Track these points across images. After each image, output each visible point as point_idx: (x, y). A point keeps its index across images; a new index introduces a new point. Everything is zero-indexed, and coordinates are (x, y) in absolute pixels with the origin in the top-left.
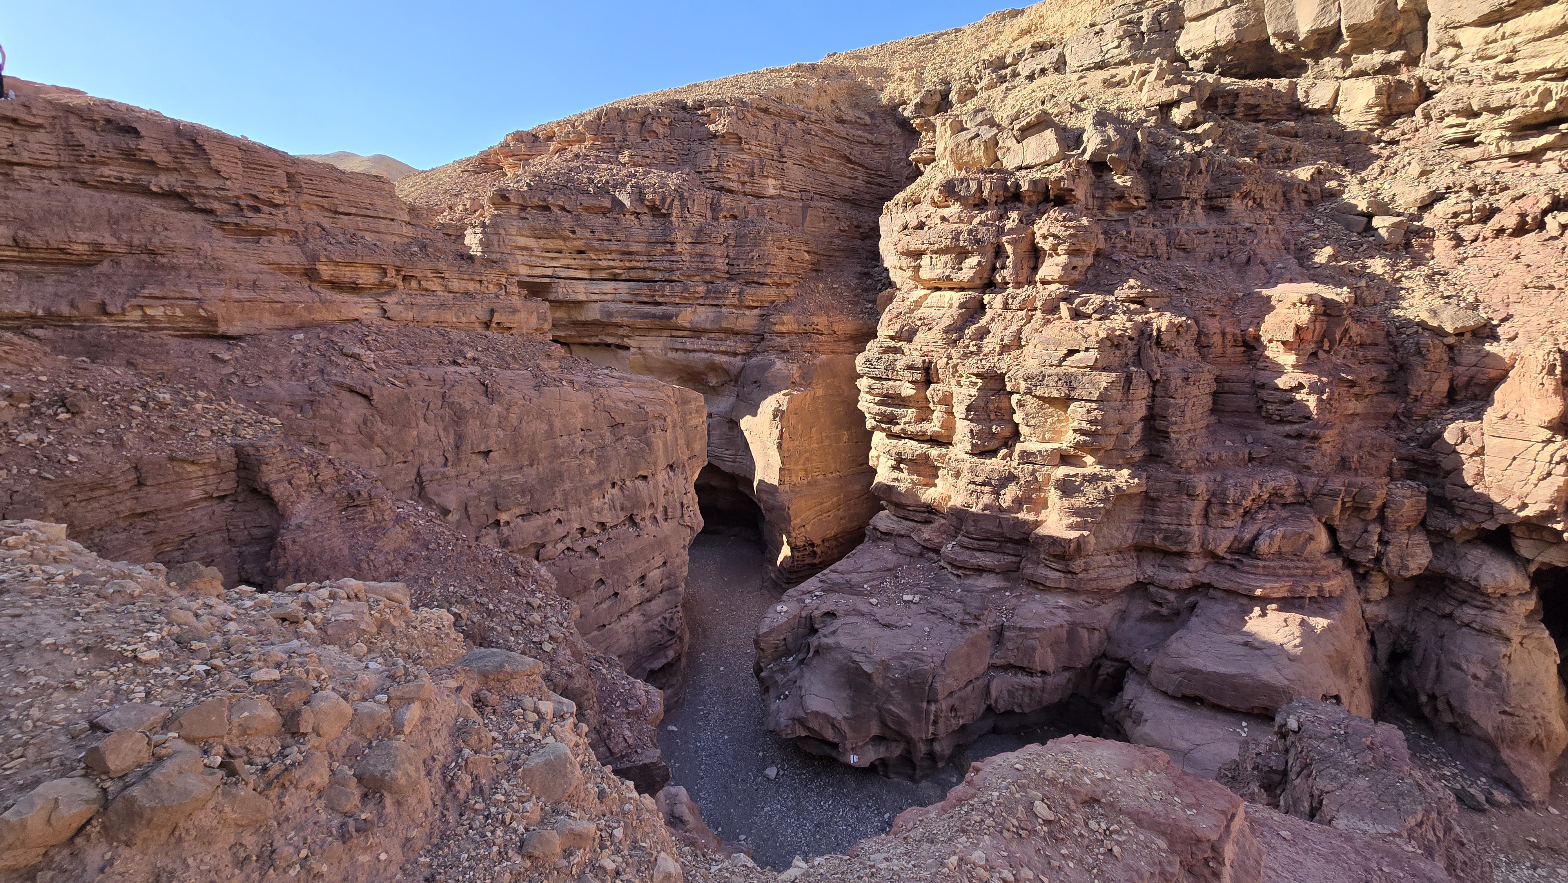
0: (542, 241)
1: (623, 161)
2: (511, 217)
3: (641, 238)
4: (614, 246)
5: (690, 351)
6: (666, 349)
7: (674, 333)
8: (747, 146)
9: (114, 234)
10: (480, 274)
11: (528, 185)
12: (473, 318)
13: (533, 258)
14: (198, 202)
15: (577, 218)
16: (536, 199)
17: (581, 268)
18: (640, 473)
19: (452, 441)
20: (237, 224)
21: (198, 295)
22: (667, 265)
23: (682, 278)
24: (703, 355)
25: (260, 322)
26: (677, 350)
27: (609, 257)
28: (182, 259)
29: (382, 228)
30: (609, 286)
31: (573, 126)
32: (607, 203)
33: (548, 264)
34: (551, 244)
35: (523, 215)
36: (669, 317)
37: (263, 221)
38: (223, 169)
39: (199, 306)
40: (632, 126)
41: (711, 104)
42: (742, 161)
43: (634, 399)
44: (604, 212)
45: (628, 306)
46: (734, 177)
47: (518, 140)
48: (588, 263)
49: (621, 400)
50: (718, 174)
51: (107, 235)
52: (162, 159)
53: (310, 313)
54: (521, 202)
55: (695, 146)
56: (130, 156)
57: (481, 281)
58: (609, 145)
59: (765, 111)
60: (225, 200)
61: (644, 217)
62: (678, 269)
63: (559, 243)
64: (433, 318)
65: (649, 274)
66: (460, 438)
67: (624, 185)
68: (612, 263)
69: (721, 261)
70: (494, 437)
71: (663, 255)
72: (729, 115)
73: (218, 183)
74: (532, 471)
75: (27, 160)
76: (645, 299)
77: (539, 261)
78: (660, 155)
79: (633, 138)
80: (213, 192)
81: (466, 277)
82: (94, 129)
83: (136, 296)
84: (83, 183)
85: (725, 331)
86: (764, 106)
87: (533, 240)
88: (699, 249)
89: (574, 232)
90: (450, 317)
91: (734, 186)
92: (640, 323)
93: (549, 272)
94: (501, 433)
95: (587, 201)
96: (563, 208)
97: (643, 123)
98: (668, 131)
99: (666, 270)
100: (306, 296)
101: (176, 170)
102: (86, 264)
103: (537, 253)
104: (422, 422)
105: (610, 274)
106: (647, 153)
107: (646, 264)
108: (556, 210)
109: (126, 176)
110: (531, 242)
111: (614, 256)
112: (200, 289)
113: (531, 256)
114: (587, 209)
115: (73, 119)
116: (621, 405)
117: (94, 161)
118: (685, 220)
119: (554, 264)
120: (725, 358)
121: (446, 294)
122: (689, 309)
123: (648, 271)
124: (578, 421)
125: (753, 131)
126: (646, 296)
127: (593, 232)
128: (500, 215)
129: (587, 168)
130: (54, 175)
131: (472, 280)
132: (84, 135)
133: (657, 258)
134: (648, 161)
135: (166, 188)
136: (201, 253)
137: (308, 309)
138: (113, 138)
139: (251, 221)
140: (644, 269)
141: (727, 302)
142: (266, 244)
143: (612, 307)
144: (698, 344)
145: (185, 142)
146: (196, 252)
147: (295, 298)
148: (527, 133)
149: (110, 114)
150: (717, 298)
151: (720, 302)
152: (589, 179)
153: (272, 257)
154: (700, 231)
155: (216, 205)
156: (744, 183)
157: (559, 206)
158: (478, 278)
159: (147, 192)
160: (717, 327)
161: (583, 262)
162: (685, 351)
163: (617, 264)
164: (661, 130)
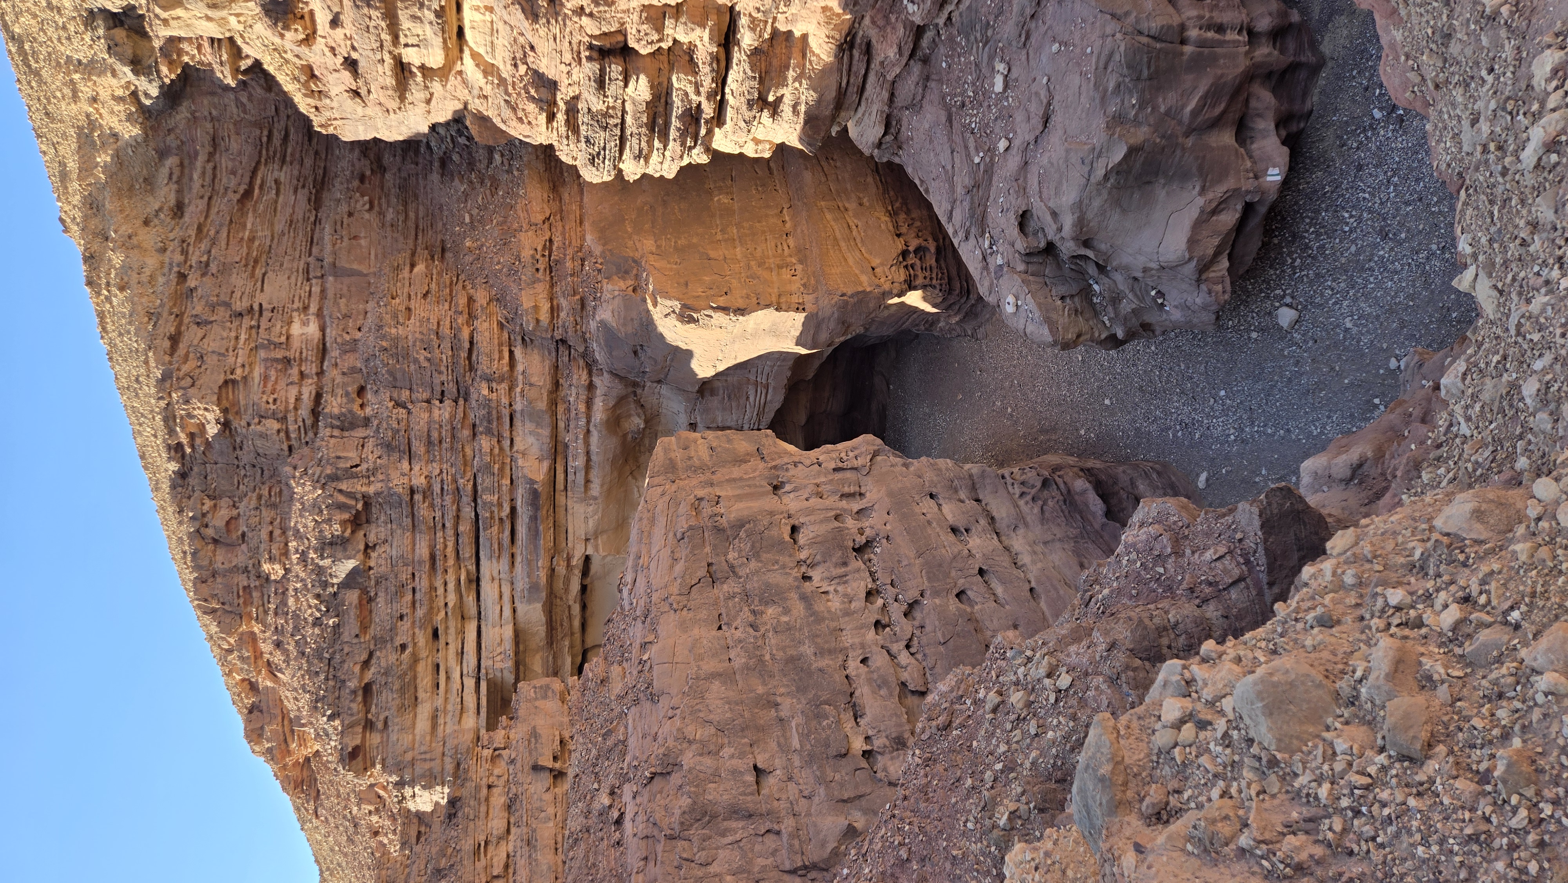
0: (421, 695)
1: (281, 572)
2: (385, 743)
3: (407, 541)
4: (422, 583)
5: (589, 460)
6: (586, 498)
7: (560, 485)
8: (239, 371)
10: (478, 788)
11: (331, 718)
12: (548, 797)
13: (450, 707)
15: (381, 641)
16: (354, 706)
17: (462, 632)
18: (787, 538)
19: (741, 824)
22: (448, 499)
23: (469, 475)
24: (594, 439)
26: (587, 481)
27: (441, 591)
30: (489, 590)
31: (230, 651)
32: (352, 597)
33: (456, 684)
34: (425, 680)
35: (380, 725)
36: (535, 495)
40: (221, 559)
41: (171, 432)
42: (266, 378)
43: (668, 550)
44: (367, 600)
45: (519, 559)
46: (293, 392)
47: (260, 736)
48: (452, 624)
49: (672, 567)
50: (291, 418)
54: (359, 729)
55: (246, 457)
58: (255, 594)
59: (175, 339)
61: (372, 538)
62: (455, 481)
65: (465, 527)
66: (735, 812)
67: (320, 571)
68: (451, 586)
69: (436, 413)
70: (734, 762)
71: (432, 506)
72: (187, 402)
74: (787, 705)
76: (507, 533)
77: (454, 698)
78: (267, 514)
79: (241, 557)
81: (483, 809)
85: (553, 403)
86: (167, 344)
87: (420, 709)
88: (419, 447)
89: (403, 647)
90: (547, 831)
91: (308, 391)
92: (546, 540)
93: (470, 683)
94: (727, 752)
95: (351, 628)
96: (366, 664)
97: (215, 541)
98: (225, 502)
99: (457, 500)
104: (712, 869)
105: (468, 589)
106: (264, 535)
107: (450, 532)
108: (369, 676)
110: (424, 712)
111: (439, 583)
113: (445, 712)
114: (364, 628)
116: (679, 568)
118: (373, 472)
119: (456, 675)
120: (599, 404)
121: (512, 837)
122: (520, 462)
123: (461, 528)
124: (707, 635)
125: (211, 360)
126: (501, 531)
127: (401, 617)
128: (383, 761)
129: (297, 629)
133: (438, 514)
134: (277, 532)
140: (457, 535)
141: (505, 401)
143: (521, 584)
144: (577, 448)
148: (248, 722)
150: (499, 418)
151: (506, 412)
152: (314, 625)
154: (389, 447)
156: (302, 375)
160: (547, 419)
161: (452, 630)
162: (588, 467)
163: (451, 578)
164: (224, 513)
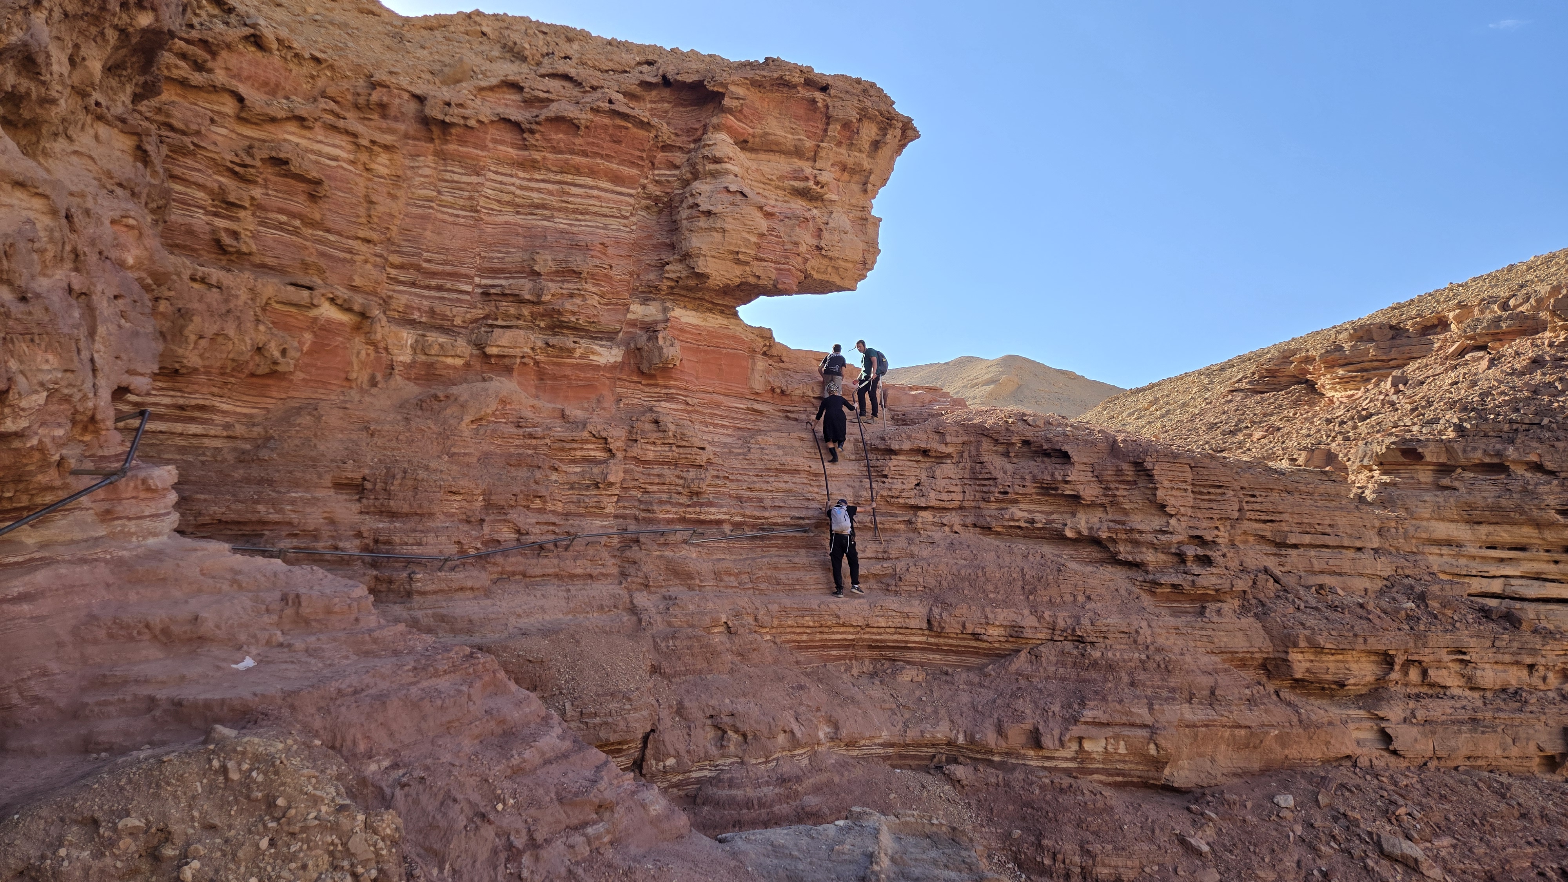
9: (1034, 611)
14: (1124, 551)
20: (1174, 586)
21: (1149, 720)
25: (1213, 760)
28: (1120, 652)
29: (1347, 567)
37: (1214, 580)
38: (1172, 501)
39: (1151, 739)
51: (1026, 612)
52: (1090, 491)
53: (1284, 745)
56: (1048, 490)
57: (1531, 667)
60: (1164, 549)
63: (1525, 534)
64: (1464, 752)
73: (1157, 522)
75: (934, 503)
80: (1150, 537)
82: (1006, 454)
83: (1076, 721)
84: (987, 529)
100: (1280, 714)
101: (1103, 505)
102: (999, 656)
103: (1473, 550)
109: (1038, 517)
112: (1151, 708)
115: (986, 445)
117: (1007, 498)
130: (954, 519)
131: (1517, 663)
132: (996, 464)
135: (1085, 533)
136: (1140, 640)
137: (1282, 740)
138: (1031, 466)
139: (1200, 581)
142: (1215, 619)
145: (1125, 466)
146: (1132, 637)
147: (1266, 719)
149: (1029, 434)
153: (1223, 640)
155: (1150, 557)
157: (1527, 463)
158: (1529, 660)
159: (1059, 538)
